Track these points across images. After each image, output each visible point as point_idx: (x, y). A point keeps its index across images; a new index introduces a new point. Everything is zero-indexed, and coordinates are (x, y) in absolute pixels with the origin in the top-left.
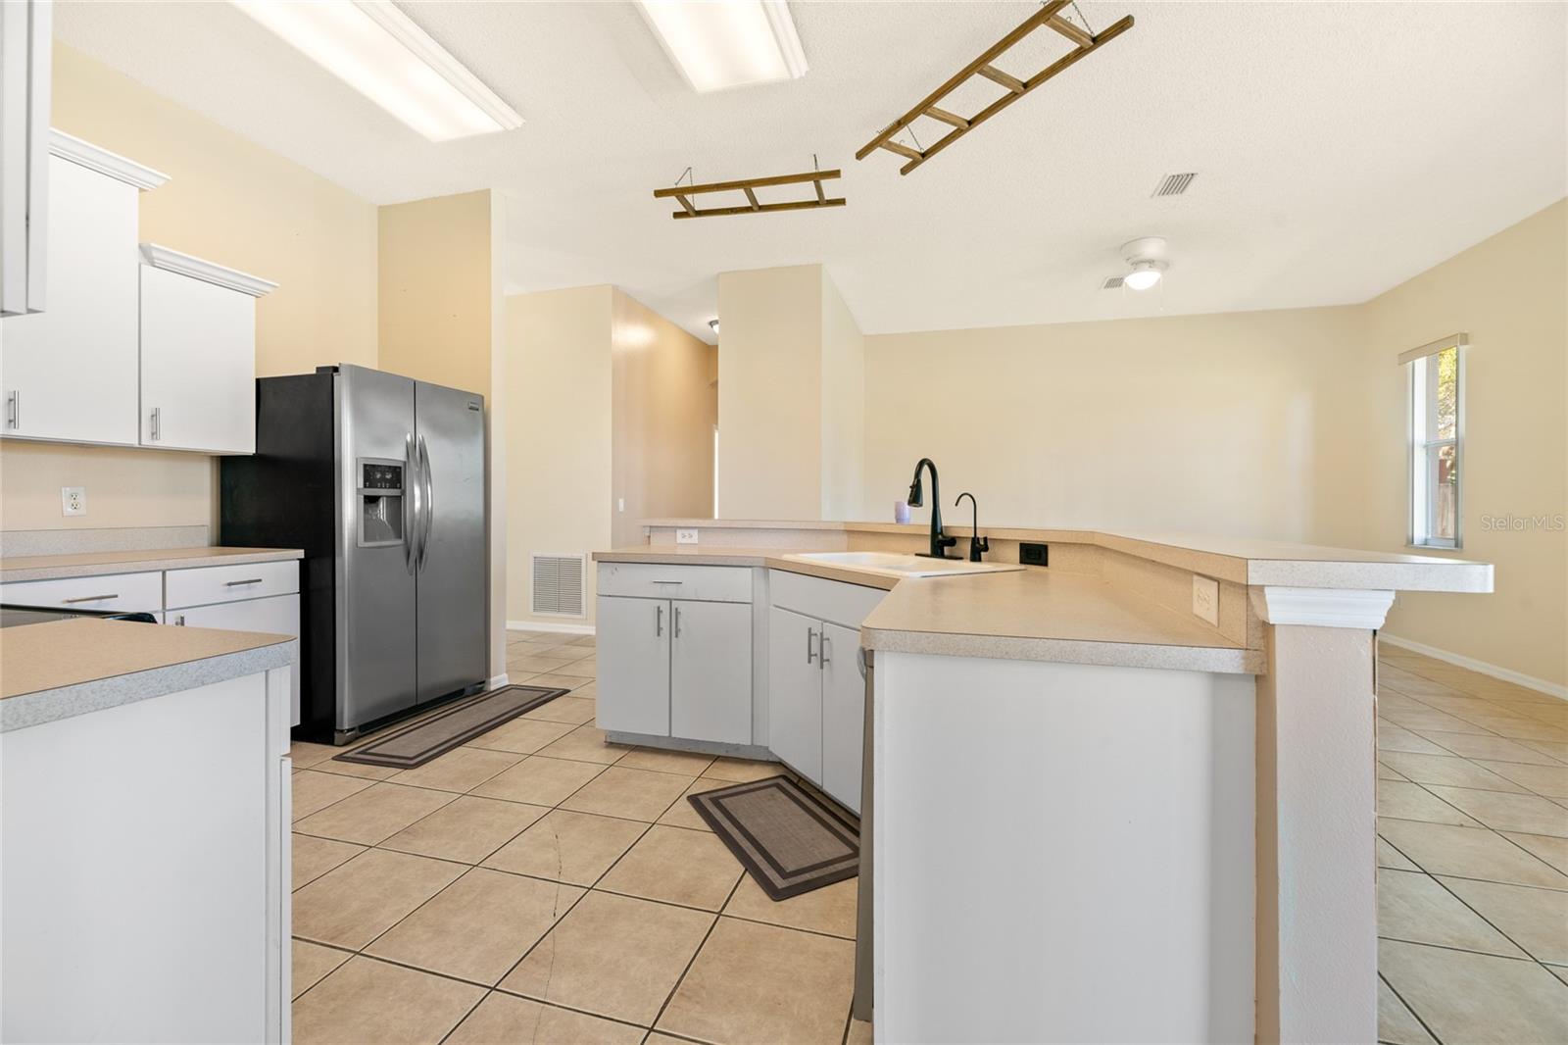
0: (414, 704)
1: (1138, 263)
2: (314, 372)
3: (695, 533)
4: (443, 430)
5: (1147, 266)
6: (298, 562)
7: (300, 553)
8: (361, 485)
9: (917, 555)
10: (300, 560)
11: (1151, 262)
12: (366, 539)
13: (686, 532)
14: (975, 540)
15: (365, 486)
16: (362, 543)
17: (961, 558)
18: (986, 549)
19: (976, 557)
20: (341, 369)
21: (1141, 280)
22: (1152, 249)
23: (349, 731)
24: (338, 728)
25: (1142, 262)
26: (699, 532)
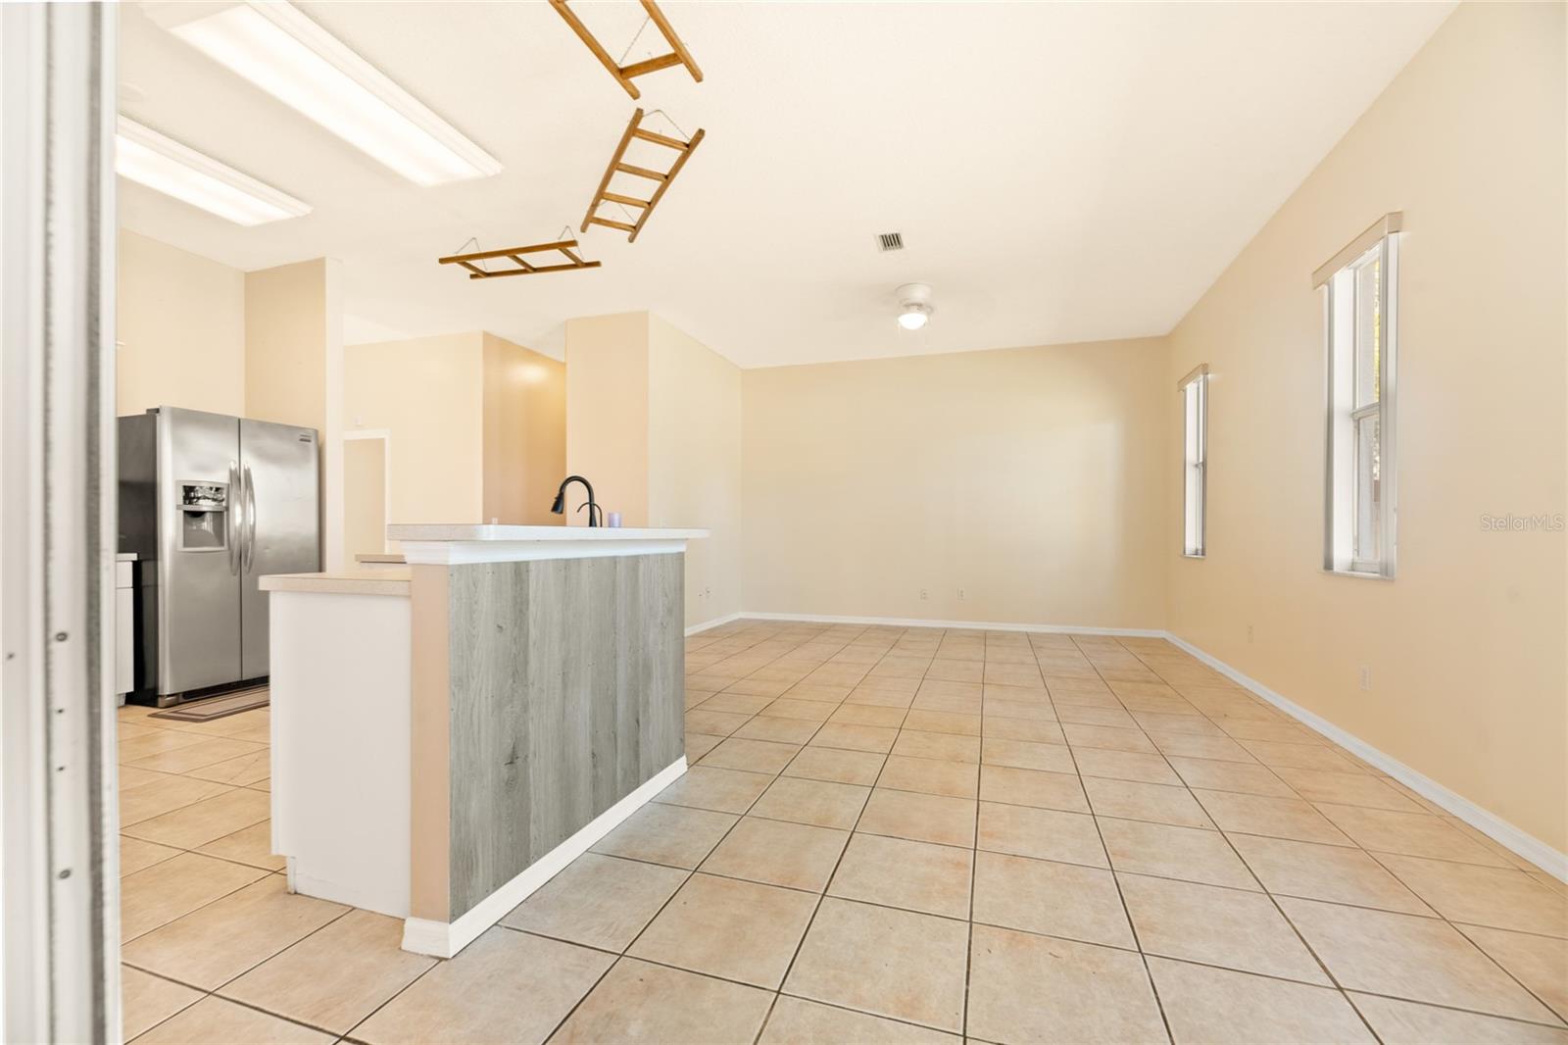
0: (238, 679)
1: (909, 306)
2: (144, 413)
4: (264, 456)
5: (916, 308)
6: (131, 563)
7: (134, 557)
8: (181, 501)
10: (134, 562)
11: (920, 306)
12: (186, 544)
15: (185, 503)
16: (181, 548)
20: (161, 411)
21: (913, 321)
22: (919, 294)
23: (169, 696)
24: (160, 693)
25: (913, 304)
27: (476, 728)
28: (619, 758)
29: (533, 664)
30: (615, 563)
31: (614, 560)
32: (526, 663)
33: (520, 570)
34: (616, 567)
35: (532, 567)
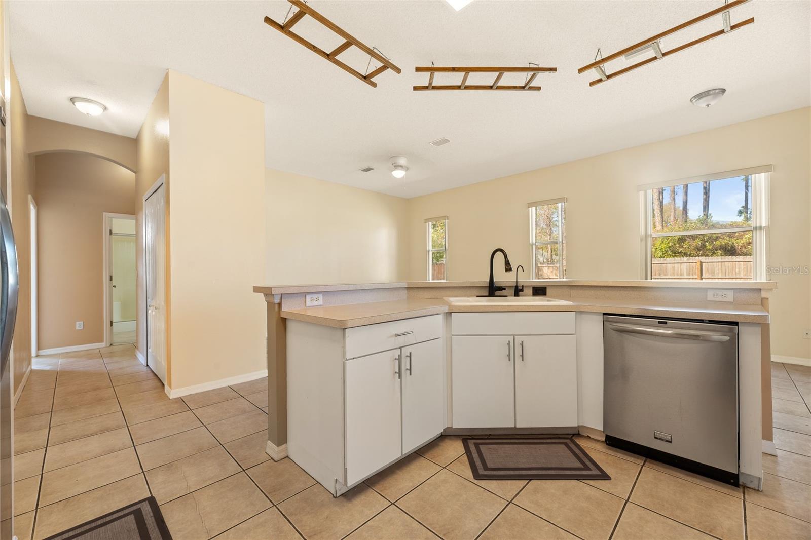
3: (321, 296)
5: (400, 168)
9: (477, 296)
13: (314, 296)
14: (516, 287)
17: (507, 296)
18: (522, 290)
19: (516, 294)
21: (399, 174)
22: (402, 161)
25: (398, 166)
26: (324, 295)
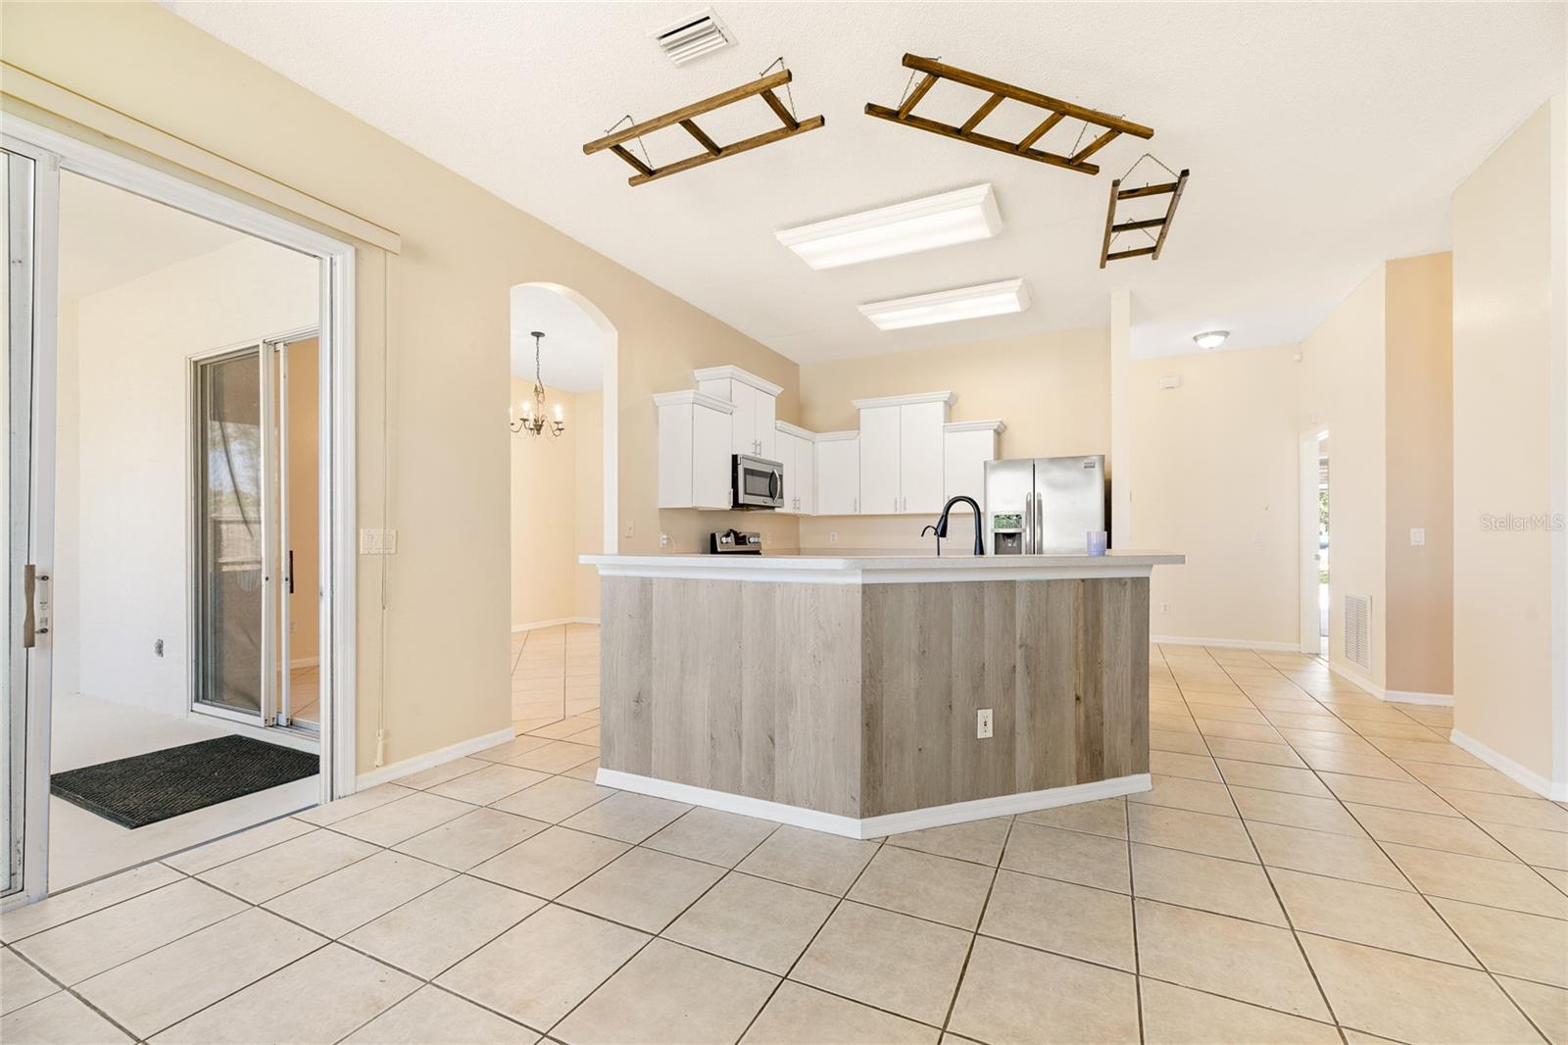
27: (614, 666)
28: (744, 758)
29: (655, 646)
30: (741, 587)
31: (740, 584)
32: (650, 642)
33: (646, 584)
34: (741, 591)
35: (655, 581)
